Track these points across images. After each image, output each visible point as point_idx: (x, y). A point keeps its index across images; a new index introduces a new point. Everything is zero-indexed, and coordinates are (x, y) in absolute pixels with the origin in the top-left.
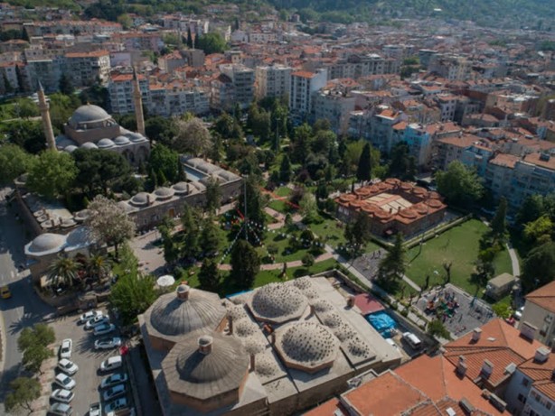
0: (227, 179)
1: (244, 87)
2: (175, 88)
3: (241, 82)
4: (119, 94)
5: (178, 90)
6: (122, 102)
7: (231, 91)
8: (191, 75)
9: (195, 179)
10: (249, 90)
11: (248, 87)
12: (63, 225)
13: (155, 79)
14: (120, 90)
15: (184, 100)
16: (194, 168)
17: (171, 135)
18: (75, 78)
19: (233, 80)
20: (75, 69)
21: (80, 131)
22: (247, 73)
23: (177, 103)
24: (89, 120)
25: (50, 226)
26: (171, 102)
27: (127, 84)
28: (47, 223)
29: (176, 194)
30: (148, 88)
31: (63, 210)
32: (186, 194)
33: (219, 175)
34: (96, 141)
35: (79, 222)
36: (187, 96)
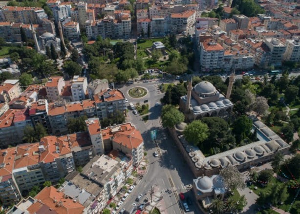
0: (282, 146)
1: (277, 55)
2: (237, 54)
3: (276, 52)
4: (207, 57)
5: (238, 56)
7: (269, 57)
8: (243, 37)
9: (262, 141)
10: (280, 56)
14: (209, 56)
15: (241, 61)
17: (246, 103)
18: (174, 29)
19: (272, 50)
21: (201, 98)
23: (236, 63)
24: (207, 92)
25: (200, 167)
26: (233, 62)
27: (214, 52)
28: (198, 164)
29: (257, 155)
30: (223, 54)
31: (199, 151)
32: (262, 155)
33: (276, 141)
34: (207, 104)
35: (213, 167)
36: (243, 59)
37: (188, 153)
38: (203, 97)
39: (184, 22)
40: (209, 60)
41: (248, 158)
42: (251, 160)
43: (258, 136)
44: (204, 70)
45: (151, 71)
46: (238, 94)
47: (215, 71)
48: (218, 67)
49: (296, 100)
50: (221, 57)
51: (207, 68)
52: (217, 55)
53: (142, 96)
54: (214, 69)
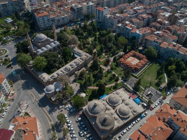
0: (88, 57)
1: (79, 13)
2: (58, 16)
3: (79, 11)
4: (41, 21)
5: (59, 16)
6: (42, 23)
7: (76, 14)
8: (60, 6)
9: (78, 58)
10: (81, 13)
11: (81, 12)
12: (50, 80)
13: (48, 10)
14: (41, 20)
15: (61, 19)
16: (76, 52)
17: (66, 41)
18: (17, 8)
19: (76, 10)
20: (17, 5)
21: (39, 44)
22: (80, 8)
23: (59, 21)
24: (42, 40)
25: (46, 81)
26: (57, 21)
27: (43, 17)
28: (45, 80)
29: (76, 65)
30: (50, 17)
31: (45, 73)
32: (79, 64)
33: (85, 55)
34: (45, 46)
35: (54, 79)
36: (62, 18)
37: (38, 76)
38: (40, 43)
39: (22, 3)
40: (42, 22)
41: (72, 68)
42: (73, 68)
43: (76, 56)
44: (42, 29)
45: (8, 37)
46: (61, 37)
47: (48, 28)
48: (49, 26)
49: (93, 34)
50: (49, 19)
51: (43, 28)
52: (46, 18)
53: (4, 54)
54: (48, 27)
